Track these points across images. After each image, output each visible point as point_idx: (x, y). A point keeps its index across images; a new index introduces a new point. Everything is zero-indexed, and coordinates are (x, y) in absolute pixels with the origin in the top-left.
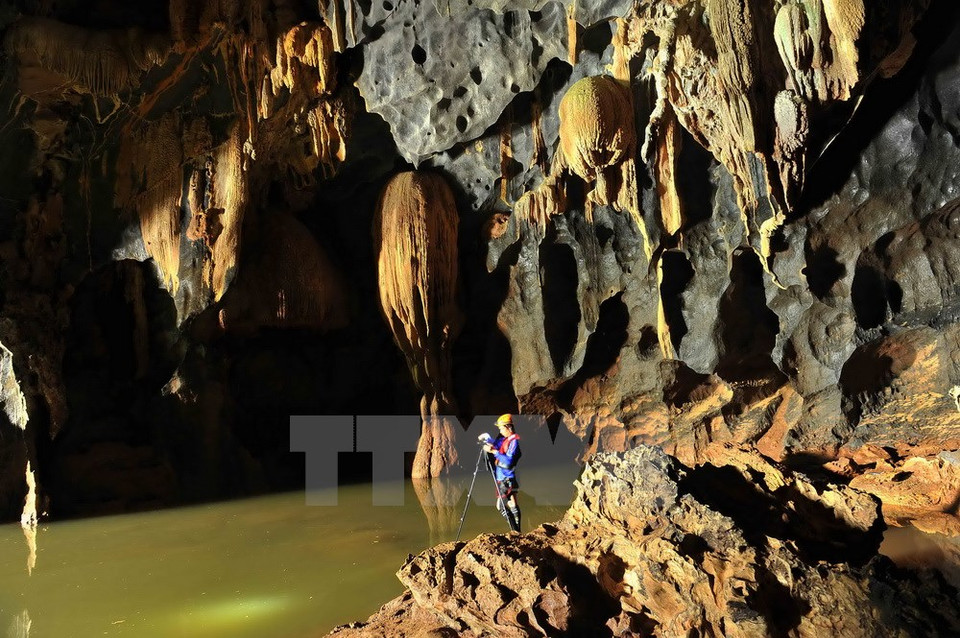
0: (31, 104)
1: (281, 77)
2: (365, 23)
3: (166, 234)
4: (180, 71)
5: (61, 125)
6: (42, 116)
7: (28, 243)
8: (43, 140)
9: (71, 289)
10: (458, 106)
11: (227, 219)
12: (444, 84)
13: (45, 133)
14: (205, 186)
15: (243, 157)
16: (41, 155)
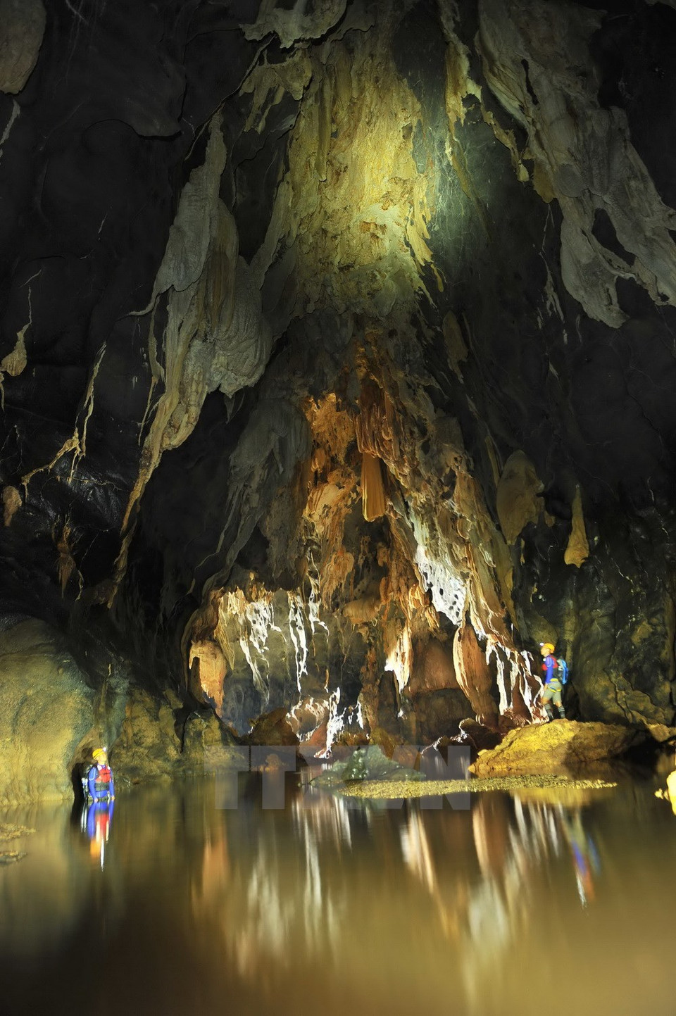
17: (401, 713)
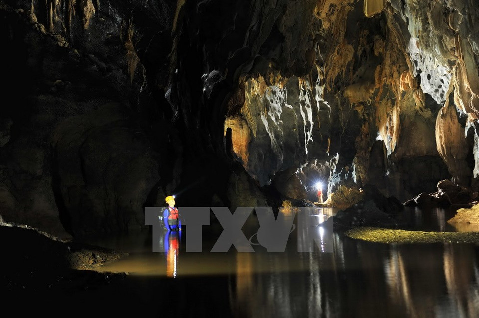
0: (354, 104)
1: (402, 89)
2: (416, 70)
3: (384, 134)
4: (381, 90)
5: (362, 106)
6: (357, 106)
7: (363, 136)
8: (359, 111)
9: (370, 148)
10: (440, 90)
11: (395, 129)
12: (435, 85)
13: (359, 109)
14: (391, 120)
15: (397, 111)
16: (361, 114)
17: (388, 173)
